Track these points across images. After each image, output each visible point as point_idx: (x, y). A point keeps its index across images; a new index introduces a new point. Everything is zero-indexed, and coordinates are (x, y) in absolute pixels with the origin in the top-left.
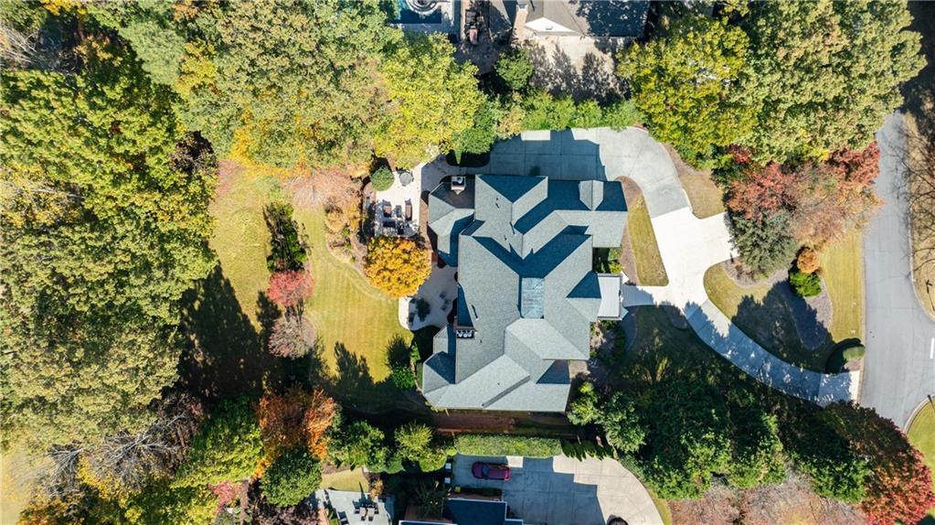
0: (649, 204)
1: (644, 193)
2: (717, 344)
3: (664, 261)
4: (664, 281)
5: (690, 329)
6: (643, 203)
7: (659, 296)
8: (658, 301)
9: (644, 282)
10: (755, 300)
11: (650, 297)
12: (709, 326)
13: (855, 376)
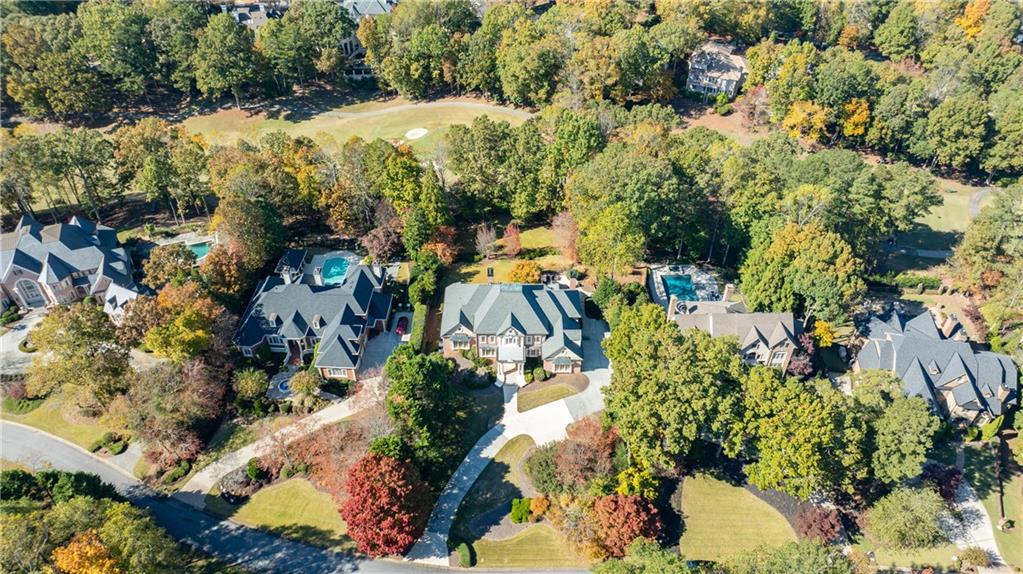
0: (574, 397)
1: (580, 394)
2: (476, 450)
3: (534, 409)
4: (520, 410)
5: (487, 430)
6: (573, 394)
7: (510, 407)
8: (507, 406)
9: (519, 398)
10: (507, 475)
11: (509, 401)
12: (488, 443)
13: (444, 562)
